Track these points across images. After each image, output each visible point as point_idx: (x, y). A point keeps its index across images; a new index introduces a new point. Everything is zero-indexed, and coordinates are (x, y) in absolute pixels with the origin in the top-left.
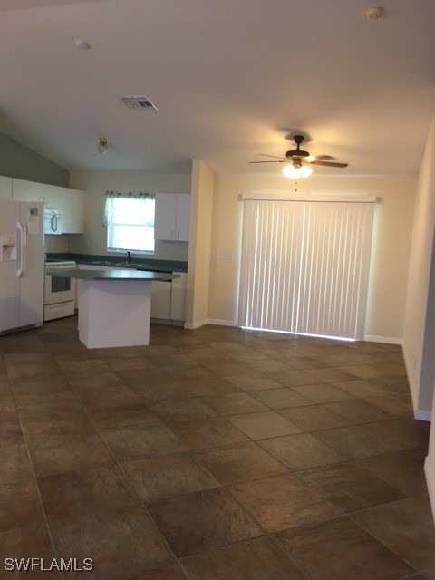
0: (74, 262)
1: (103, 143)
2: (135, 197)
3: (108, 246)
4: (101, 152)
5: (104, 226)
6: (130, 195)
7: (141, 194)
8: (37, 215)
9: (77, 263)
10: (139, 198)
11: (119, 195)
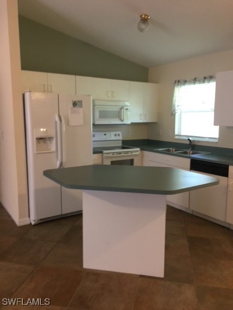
0: (138, 149)
1: (144, 20)
2: (200, 82)
3: (176, 133)
4: (141, 30)
5: (173, 115)
6: (195, 80)
7: (205, 78)
8: (81, 107)
9: (142, 150)
10: (204, 82)
11: (185, 82)
